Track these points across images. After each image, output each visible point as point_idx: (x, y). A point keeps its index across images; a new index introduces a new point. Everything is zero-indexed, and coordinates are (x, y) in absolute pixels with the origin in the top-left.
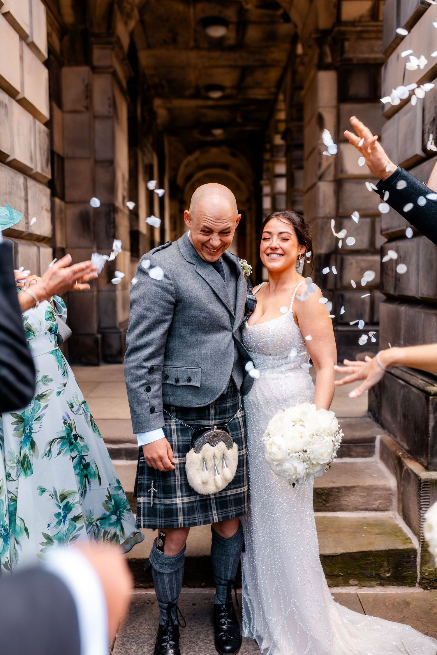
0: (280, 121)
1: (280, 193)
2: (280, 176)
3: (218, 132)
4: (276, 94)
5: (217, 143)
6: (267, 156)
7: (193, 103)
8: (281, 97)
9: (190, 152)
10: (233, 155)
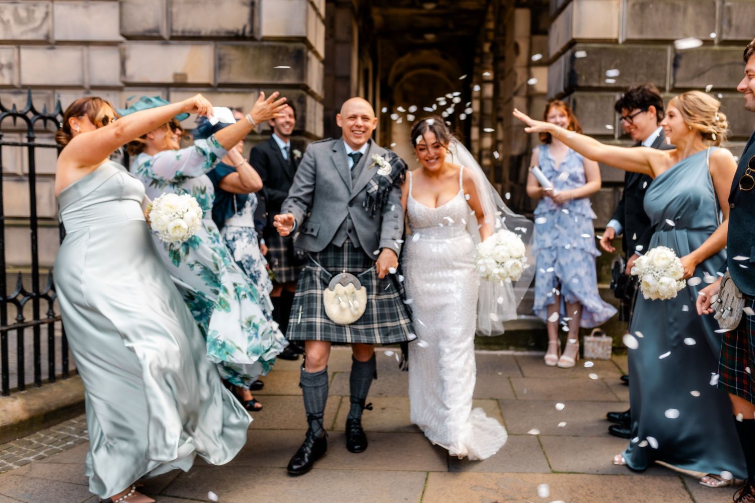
0: (489, 30)
1: (488, 98)
2: (488, 82)
3: (430, 37)
4: (487, 6)
5: (429, 46)
6: (477, 60)
7: (408, 12)
8: (490, 9)
9: (401, 54)
10: (444, 57)
